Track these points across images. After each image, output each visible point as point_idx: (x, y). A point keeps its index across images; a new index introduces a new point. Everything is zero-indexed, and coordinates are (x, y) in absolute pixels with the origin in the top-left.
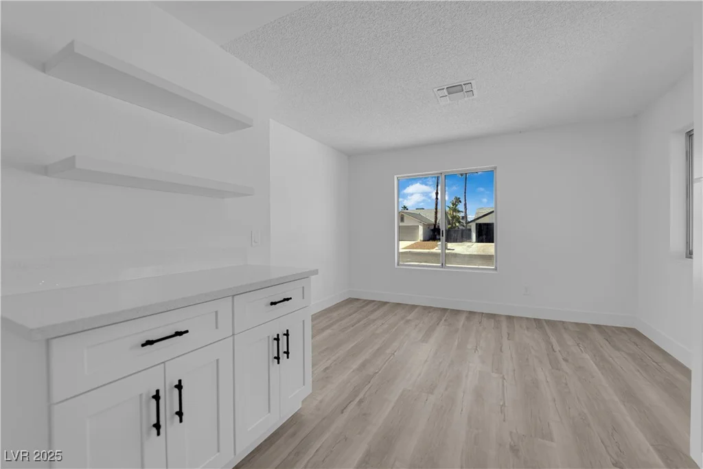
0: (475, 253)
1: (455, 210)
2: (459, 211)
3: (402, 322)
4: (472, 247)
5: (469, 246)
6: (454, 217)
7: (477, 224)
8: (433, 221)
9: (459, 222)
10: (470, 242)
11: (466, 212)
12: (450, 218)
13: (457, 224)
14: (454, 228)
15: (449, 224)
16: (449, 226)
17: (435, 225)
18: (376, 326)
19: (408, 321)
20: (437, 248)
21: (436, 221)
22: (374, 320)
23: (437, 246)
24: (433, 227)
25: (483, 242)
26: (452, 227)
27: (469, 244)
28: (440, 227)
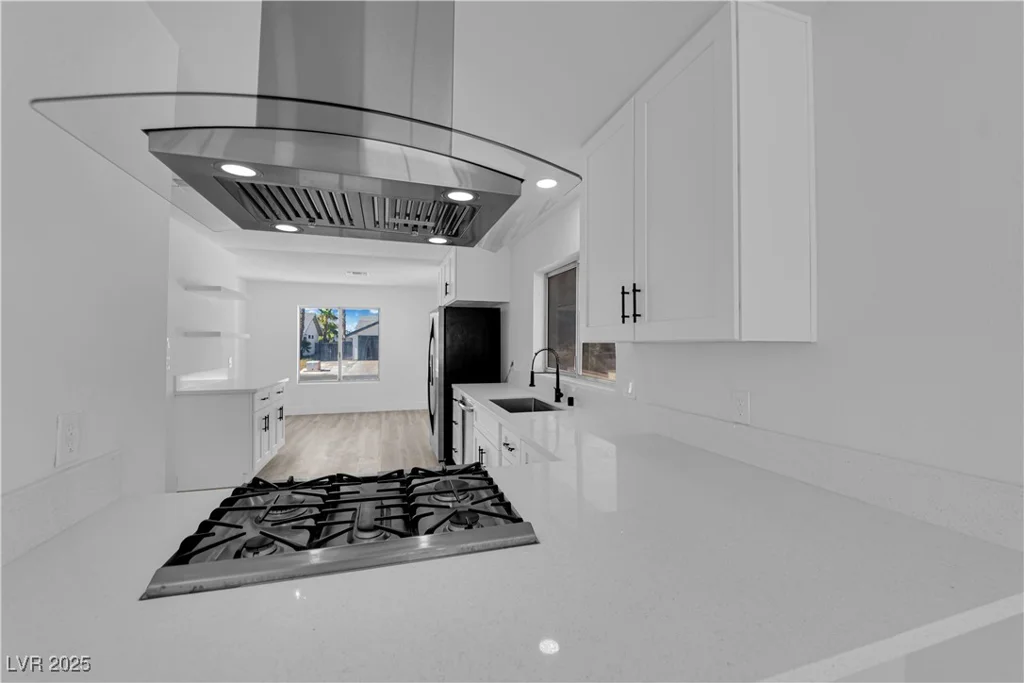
2: (335, 318)
4: (354, 366)
5: (348, 366)
7: (360, 336)
10: (351, 359)
12: (323, 328)
13: (332, 335)
15: (320, 335)
16: (321, 338)
20: (305, 369)
25: (367, 359)
26: (325, 340)
27: (350, 362)
28: (308, 340)
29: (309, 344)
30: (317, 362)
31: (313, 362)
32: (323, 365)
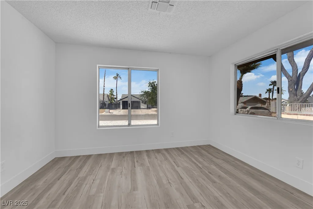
0: (123, 114)
1: (112, 94)
2: (114, 95)
3: (109, 173)
4: (121, 112)
6: (112, 98)
7: (122, 101)
8: (102, 99)
9: (114, 100)
10: (120, 109)
11: (117, 96)
12: (110, 99)
14: (112, 103)
15: (109, 101)
16: (110, 102)
17: (103, 101)
18: (88, 186)
19: (113, 171)
20: (105, 113)
21: (103, 100)
22: (85, 178)
23: (105, 111)
24: (102, 102)
25: (125, 109)
26: (111, 103)
27: (120, 110)
28: (105, 103)
29: (106, 104)
30: (109, 110)
31: (107, 110)
32: (111, 111)
